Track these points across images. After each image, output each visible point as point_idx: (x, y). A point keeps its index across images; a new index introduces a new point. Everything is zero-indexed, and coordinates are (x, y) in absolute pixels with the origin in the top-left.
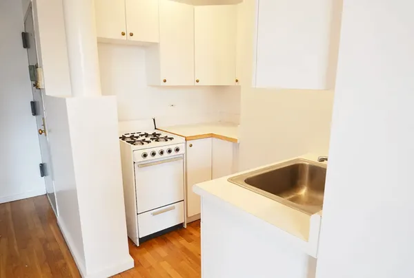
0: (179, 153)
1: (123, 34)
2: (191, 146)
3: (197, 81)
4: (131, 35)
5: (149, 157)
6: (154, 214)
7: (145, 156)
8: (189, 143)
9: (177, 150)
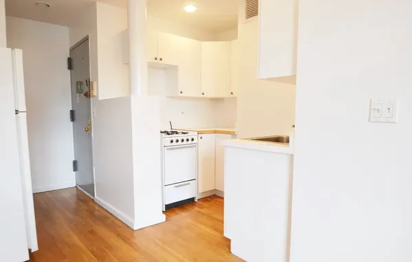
0: (194, 142)
1: (156, 59)
2: (201, 138)
3: (203, 94)
4: (161, 59)
5: (174, 143)
6: (176, 187)
7: (172, 141)
8: (200, 136)
9: (193, 140)
